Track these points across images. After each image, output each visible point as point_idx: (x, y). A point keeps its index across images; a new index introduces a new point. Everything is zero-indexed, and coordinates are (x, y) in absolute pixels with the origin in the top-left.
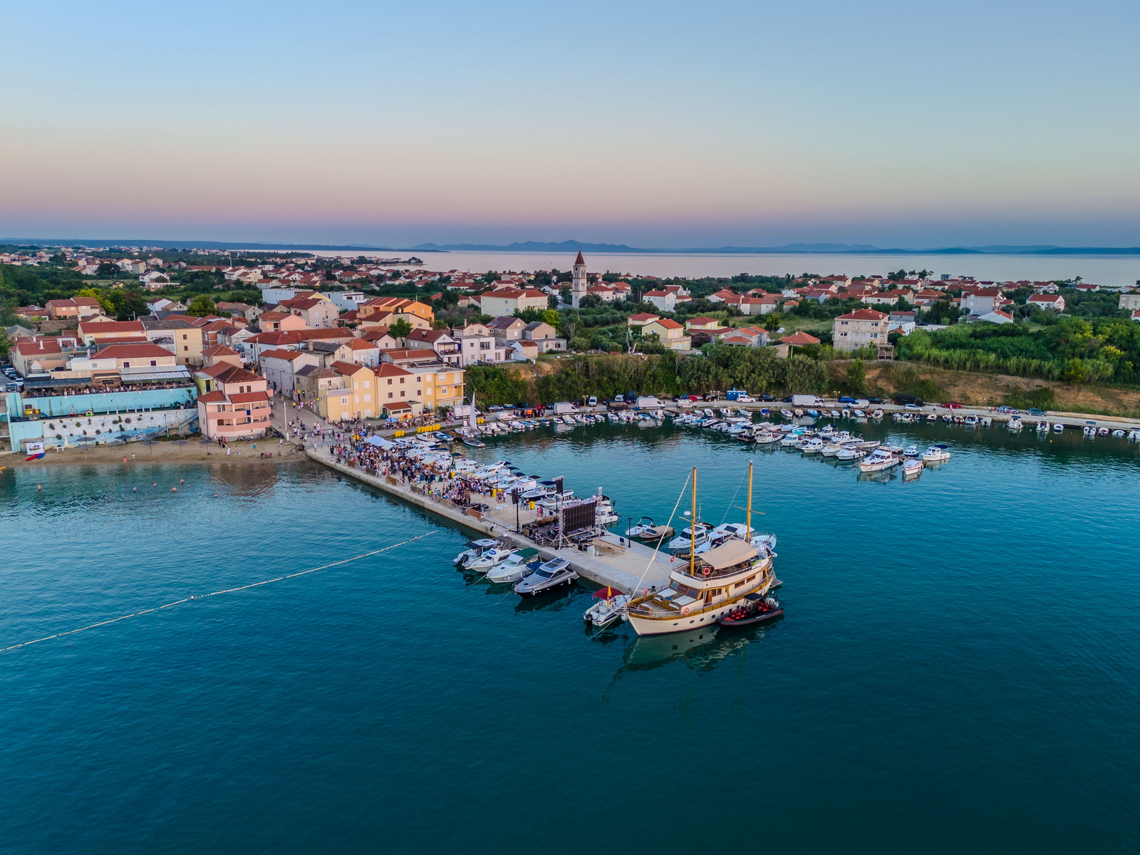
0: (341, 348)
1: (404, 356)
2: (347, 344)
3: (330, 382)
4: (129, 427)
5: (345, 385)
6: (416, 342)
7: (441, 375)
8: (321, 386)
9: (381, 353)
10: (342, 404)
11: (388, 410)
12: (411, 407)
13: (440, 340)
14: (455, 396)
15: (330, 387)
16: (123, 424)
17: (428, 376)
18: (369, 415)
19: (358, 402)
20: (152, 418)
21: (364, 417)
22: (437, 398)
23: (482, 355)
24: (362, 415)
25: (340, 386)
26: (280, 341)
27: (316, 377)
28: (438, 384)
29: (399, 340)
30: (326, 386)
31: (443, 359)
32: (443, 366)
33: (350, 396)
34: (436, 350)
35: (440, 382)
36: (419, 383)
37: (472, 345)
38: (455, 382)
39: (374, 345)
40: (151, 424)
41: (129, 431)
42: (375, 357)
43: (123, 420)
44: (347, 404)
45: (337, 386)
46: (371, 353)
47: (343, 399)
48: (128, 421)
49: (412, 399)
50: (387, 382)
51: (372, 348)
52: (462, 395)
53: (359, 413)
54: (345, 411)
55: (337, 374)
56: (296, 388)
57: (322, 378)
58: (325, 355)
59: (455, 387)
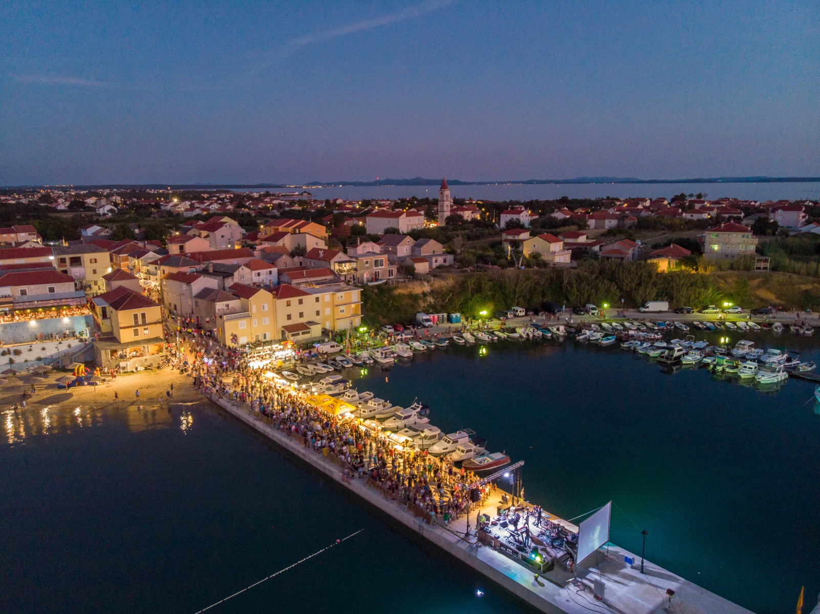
0: (240, 269)
1: (301, 275)
2: (247, 265)
3: (227, 306)
4: (18, 359)
5: (242, 308)
6: (313, 261)
7: (339, 294)
8: (219, 310)
9: (280, 273)
10: (240, 328)
11: (287, 332)
12: (310, 329)
13: (336, 258)
14: (353, 316)
15: (228, 311)
16: (12, 356)
17: (326, 297)
18: (268, 339)
19: (257, 326)
20: (44, 349)
21: (264, 340)
22: (335, 318)
23: (376, 272)
24: (261, 338)
25: (238, 310)
26: (182, 263)
27: (214, 301)
28: (336, 303)
29: (297, 259)
30: (223, 310)
31: (339, 278)
32: (340, 285)
33: (248, 319)
34: (332, 268)
35: (338, 301)
36: (318, 303)
37: (367, 262)
38: (353, 301)
39: (273, 264)
40: (43, 355)
41: (19, 364)
42: (274, 277)
43: (12, 352)
44: (245, 327)
45: (235, 309)
46: (270, 273)
47: (241, 324)
48: (17, 353)
49: (310, 320)
50: (286, 304)
51: (271, 268)
52: (360, 313)
53: (257, 336)
54: (243, 335)
55: (235, 297)
56: (194, 312)
57: (220, 301)
58: (224, 277)
59: (353, 306)
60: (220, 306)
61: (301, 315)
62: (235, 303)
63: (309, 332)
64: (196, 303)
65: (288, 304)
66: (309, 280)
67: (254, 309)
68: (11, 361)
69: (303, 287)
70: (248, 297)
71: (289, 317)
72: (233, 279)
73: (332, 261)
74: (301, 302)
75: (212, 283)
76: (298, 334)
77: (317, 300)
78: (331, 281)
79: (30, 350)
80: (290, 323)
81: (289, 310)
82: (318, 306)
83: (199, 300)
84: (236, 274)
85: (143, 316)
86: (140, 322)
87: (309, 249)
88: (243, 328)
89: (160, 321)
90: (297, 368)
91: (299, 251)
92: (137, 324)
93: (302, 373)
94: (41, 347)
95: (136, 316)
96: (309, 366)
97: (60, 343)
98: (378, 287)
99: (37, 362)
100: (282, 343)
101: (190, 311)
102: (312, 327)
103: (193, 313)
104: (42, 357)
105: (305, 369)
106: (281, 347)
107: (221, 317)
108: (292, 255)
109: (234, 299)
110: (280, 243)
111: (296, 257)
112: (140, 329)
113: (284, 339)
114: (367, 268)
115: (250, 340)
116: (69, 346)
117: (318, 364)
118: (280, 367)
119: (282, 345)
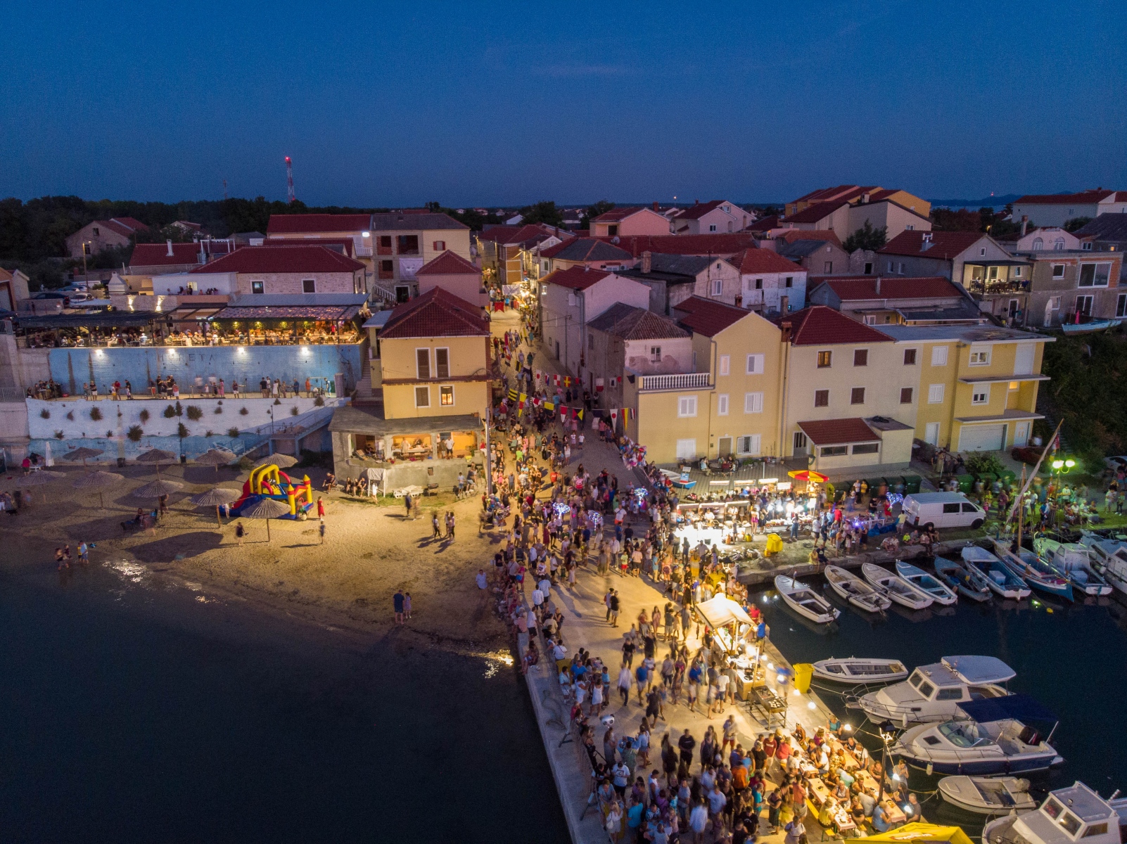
0: (713, 267)
1: (869, 292)
2: (733, 261)
3: (657, 351)
4: (196, 429)
5: (694, 363)
6: (900, 262)
7: (977, 347)
8: (632, 359)
9: (812, 285)
10: (681, 415)
11: (809, 441)
12: (878, 438)
13: (972, 252)
14: (1009, 414)
15: (656, 365)
16: (184, 420)
17: (938, 351)
18: (755, 452)
19: (726, 413)
20: (244, 412)
21: (741, 455)
22: (957, 415)
23: (1081, 299)
24: (735, 449)
25: (682, 364)
26: (593, 252)
27: (623, 335)
28: (963, 373)
29: (859, 257)
30: (644, 360)
31: (977, 306)
32: (975, 323)
33: (705, 393)
34: (956, 278)
35: (970, 366)
36: (910, 367)
37: (1058, 271)
38: (1017, 371)
39: (800, 264)
40: (242, 425)
41: (196, 438)
42: (797, 295)
43: (184, 411)
44: (695, 414)
45: (676, 363)
46: (789, 282)
47: (684, 403)
48: (194, 414)
49: (883, 413)
50: (816, 362)
51: (792, 270)
52: (1033, 410)
53: (725, 442)
54: (687, 435)
55: (680, 330)
56: (586, 361)
57: (637, 337)
58: (670, 284)
59: (1013, 385)
60: (636, 349)
61: (858, 396)
62: (675, 347)
63: (874, 449)
64: (591, 338)
65: (824, 362)
66: (889, 304)
67: (723, 365)
68: (182, 432)
69: (868, 321)
70: (710, 332)
71: (822, 398)
72: (692, 289)
73: (958, 261)
74: (861, 358)
75: (637, 294)
76: (843, 451)
77: (910, 357)
78: (948, 313)
79: (218, 411)
80: (822, 414)
81: (823, 379)
82: (910, 378)
83: (596, 332)
84: (701, 277)
85: (442, 356)
86: (433, 372)
87: (891, 235)
88: (687, 415)
89: (483, 373)
90: (828, 571)
91: (868, 239)
92: (424, 376)
93: (844, 593)
94: (240, 408)
95: (423, 356)
96: (869, 569)
97: (277, 403)
98: (1094, 338)
99: (230, 439)
100: (791, 474)
101: (579, 360)
102: (885, 435)
103: (582, 363)
104: (240, 429)
105: (855, 581)
106: (785, 486)
107: (632, 379)
108: (849, 247)
109: (677, 336)
110: (823, 225)
111: (859, 250)
112: (433, 390)
113: (798, 462)
114: (1057, 286)
115: (704, 450)
116: (295, 412)
117: (899, 565)
118: (773, 554)
119: (790, 479)
